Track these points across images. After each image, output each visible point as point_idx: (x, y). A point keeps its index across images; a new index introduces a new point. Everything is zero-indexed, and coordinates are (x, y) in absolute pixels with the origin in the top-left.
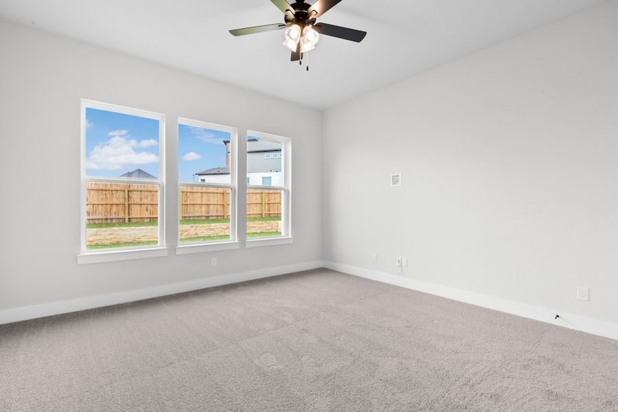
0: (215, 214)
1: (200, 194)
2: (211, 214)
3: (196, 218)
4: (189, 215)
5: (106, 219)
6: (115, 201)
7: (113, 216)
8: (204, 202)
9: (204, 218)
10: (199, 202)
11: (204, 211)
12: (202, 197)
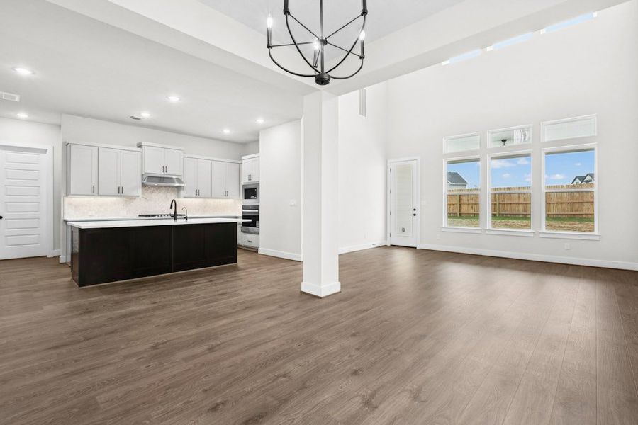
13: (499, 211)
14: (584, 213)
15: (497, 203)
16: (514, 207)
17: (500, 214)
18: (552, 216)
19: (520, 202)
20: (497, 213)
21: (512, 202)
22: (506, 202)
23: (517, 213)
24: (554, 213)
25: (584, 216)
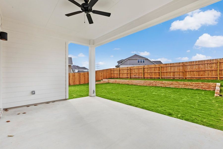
0: (178, 77)
1: (170, 67)
2: (176, 77)
3: (168, 78)
4: (165, 77)
5: (139, 77)
6: (141, 72)
7: (140, 77)
8: (172, 71)
9: (172, 79)
10: (170, 71)
11: (172, 75)
12: (171, 68)
13: (161, 76)
14: (206, 77)
15: (160, 72)
16: (168, 74)
17: (161, 78)
18: (188, 79)
19: (171, 71)
20: (160, 77)
21: (167, 71)
22: (164, 71)
23: (170, 77)
24: (189, 77)
25: (206, 79)
